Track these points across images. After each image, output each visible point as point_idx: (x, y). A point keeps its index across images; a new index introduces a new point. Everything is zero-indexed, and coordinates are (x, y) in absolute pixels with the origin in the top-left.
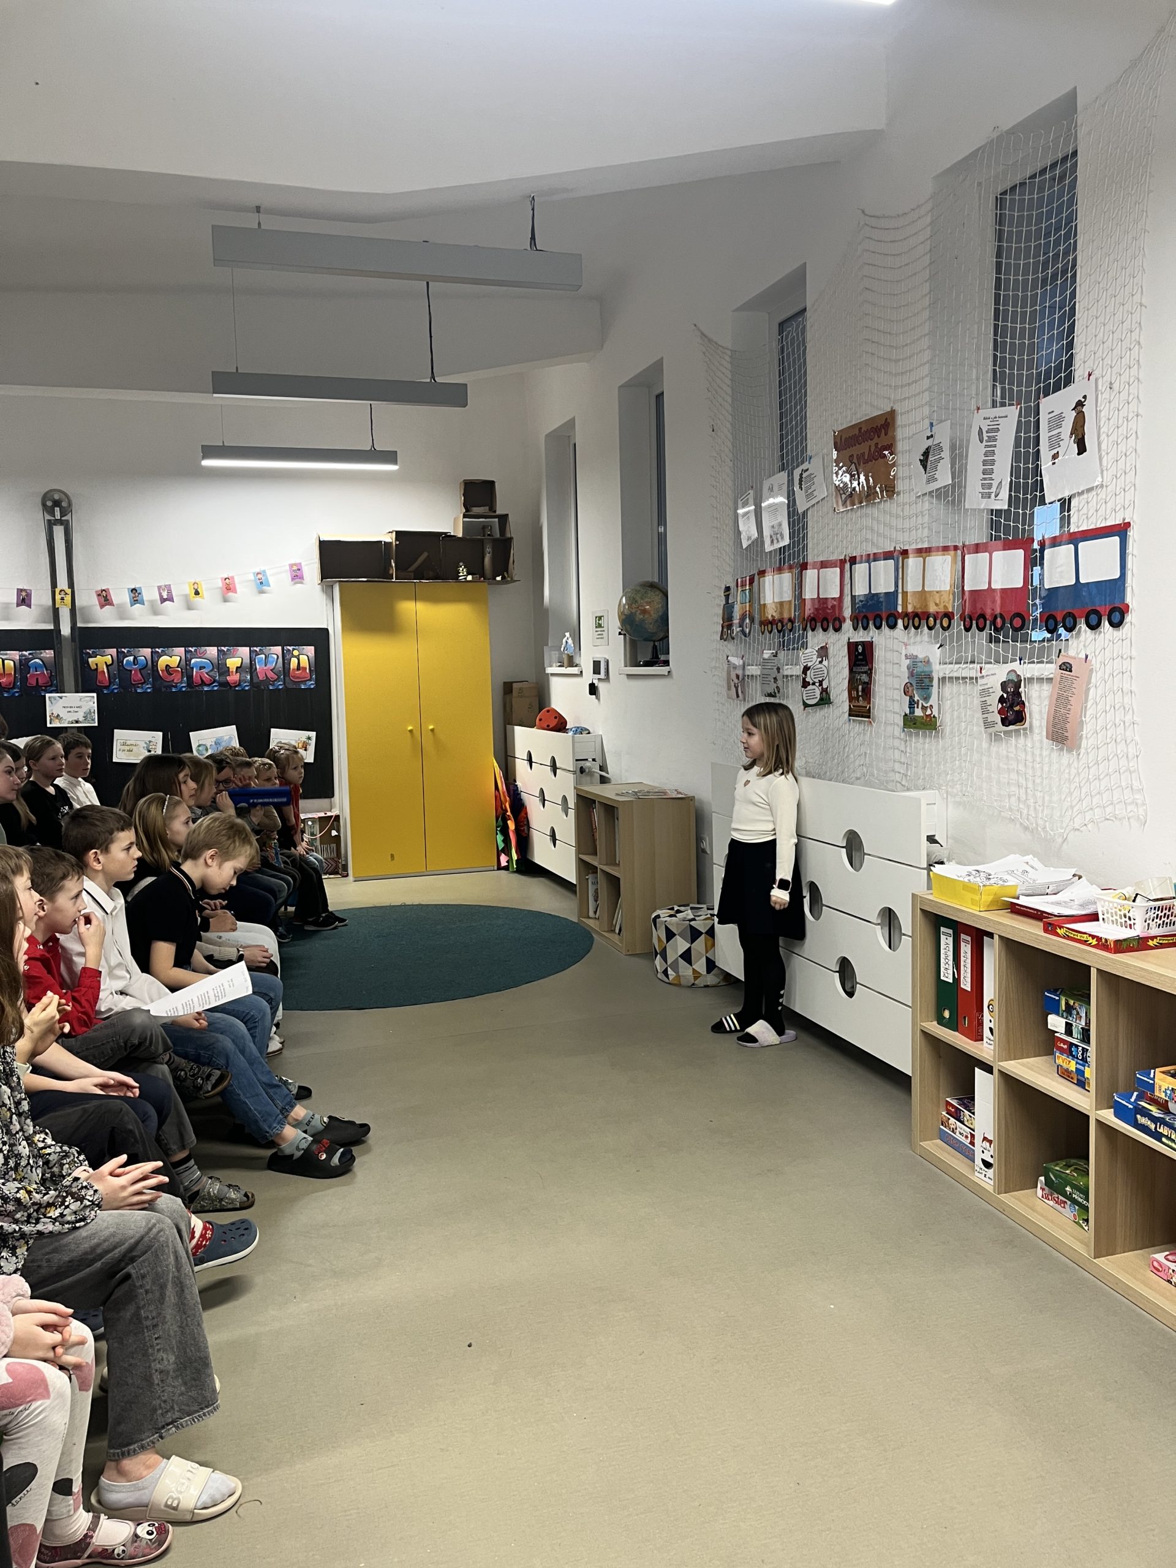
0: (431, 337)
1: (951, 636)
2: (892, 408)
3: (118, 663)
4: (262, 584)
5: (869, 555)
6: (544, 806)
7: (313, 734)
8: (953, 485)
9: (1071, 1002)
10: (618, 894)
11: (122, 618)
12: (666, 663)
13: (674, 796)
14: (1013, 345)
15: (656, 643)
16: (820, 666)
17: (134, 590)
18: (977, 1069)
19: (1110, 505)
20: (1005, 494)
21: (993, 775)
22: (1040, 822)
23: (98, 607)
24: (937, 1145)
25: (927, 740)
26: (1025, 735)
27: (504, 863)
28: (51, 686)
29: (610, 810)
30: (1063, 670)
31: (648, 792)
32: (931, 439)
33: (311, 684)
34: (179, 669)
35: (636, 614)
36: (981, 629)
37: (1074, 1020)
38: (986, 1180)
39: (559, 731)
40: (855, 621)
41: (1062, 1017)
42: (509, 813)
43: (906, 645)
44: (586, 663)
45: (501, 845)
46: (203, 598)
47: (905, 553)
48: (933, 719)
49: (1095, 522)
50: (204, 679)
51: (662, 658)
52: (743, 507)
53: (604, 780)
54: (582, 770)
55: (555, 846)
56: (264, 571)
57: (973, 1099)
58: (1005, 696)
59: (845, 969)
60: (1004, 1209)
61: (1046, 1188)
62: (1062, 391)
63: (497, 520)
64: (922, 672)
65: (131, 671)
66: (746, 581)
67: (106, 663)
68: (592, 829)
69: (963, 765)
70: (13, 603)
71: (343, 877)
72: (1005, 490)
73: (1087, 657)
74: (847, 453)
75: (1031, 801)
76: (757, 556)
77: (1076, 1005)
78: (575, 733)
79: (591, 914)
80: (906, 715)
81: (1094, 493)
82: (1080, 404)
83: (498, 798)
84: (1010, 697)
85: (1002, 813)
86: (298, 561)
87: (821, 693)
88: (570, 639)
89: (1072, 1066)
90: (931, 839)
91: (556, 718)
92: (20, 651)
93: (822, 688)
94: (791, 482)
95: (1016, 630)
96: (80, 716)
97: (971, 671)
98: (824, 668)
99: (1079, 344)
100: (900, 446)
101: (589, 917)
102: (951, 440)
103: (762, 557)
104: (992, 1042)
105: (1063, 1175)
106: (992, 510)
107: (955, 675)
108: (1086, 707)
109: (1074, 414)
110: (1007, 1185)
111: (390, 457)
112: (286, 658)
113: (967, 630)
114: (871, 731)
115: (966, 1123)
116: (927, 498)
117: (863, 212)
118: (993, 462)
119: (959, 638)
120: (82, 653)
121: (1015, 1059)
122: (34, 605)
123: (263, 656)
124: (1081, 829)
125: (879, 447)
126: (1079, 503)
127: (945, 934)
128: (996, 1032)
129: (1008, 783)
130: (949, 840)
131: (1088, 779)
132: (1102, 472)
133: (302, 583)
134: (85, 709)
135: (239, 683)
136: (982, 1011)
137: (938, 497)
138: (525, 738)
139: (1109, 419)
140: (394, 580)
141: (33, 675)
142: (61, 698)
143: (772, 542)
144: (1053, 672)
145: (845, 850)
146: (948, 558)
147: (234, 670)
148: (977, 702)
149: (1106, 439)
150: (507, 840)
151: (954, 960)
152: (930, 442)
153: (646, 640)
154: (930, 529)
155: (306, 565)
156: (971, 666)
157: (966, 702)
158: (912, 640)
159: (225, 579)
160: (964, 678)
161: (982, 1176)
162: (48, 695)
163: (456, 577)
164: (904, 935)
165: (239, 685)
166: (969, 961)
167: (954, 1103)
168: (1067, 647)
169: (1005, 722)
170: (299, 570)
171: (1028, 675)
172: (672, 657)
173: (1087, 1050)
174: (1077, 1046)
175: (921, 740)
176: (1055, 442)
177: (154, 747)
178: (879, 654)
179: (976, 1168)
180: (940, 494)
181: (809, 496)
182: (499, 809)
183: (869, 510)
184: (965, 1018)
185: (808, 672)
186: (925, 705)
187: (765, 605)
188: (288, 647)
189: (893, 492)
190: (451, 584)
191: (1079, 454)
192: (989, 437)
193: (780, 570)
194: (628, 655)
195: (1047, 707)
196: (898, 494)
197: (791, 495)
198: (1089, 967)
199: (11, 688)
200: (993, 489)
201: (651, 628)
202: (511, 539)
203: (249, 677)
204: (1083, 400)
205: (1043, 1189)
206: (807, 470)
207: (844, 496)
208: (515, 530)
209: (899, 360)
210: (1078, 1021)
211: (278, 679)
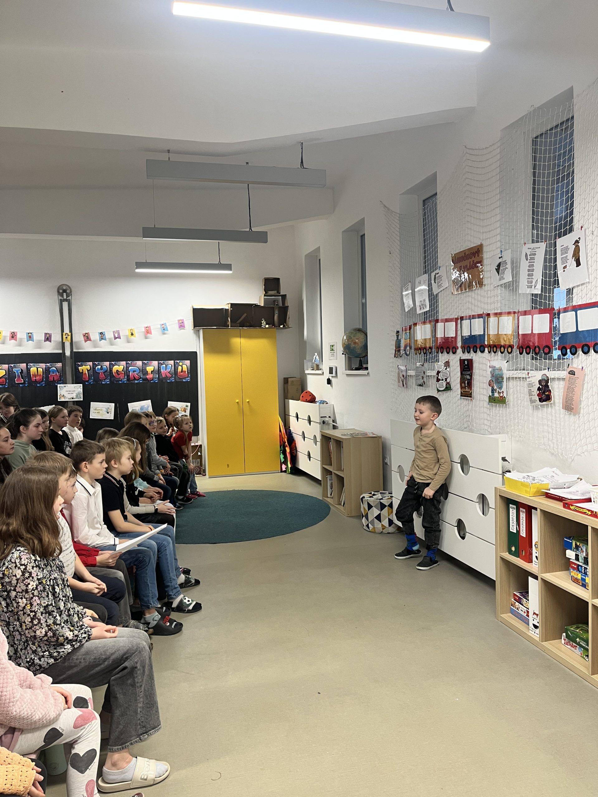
0: (250, 209)
1: (513, 357)
2: (481, 243)
3: (93, 369)
4: (164, 329)
5: (470, 316)
6: (304, 440)
7: (189, 404)
8: (513, 281)
9: (578, 544)
10: (343, 486)
11: (95, 347)
12: (367, 369)
13: (371, 436)
14: (542, 212)
15: (361, 359)
16: (446, 371)
17: (101, 333)
18: (529, 577)
19: (593, 292)
20: (539, 286)
21: (535, 427)
22: (560, 451)
23: (84, 342)
24: (509, 616)
25: (501, 409)
26: (551, 406)
27: (284, 469)
28: (60, 381)
29: (339, 443)
30: (570, 374)
31: (358, 434)
32: (501, 259)
33: (188, 379)
34: (123, 372)
35: (351, 344)
36: (528, 354)
37: (580, 553)
38: (535, 634)
39: (311, 402)
40: (464, 348)
41: (574, 551)
42: (287, 444)
43: (490, 361)
44: (325, 368)
45: (283, 460)
46: (135, 337)
47: (488, 315)
48: (504, 398)
49: (585, 300)
50: (135, 377)
51: (364, 366)
52: (406, 291)
53: (335, 427)
54: (324, 422)
55: (310, 460)
56: (165, 323)
57: (528, 592)
58: (541, 387)
59: (460, 525)
60: (545, 650)
61: (567, 639)
62: (568, 235)
63: (281, 297)
64: (498, 374)
65: (99, 373)
66: (407, 328)
67: (87, 369)
68: (330, 453)
69: (520, 421)
70: (42, 340)
71: (203, 476)
72: (539, 284)
73: (583, 368)
74: (459, 265)
75: (555, 441)
76: (413, 316)
77: (581, 545)
78: (320, 403)
79: (329, 495)
80: (490, 396)
81: (585, 286)
82: (577, 242)
83: (281, 436)
84: (543, 388)
85: (540, 447)
86: (182, 319)
87: (446, 385)
88: (317, 356)
89: (579, 576)
90: (504, 459)
91: (310, 396)
92: (45, 363)
93: (447, 382)
94: (430, 280)
95: (546, 354)
96: (74, 395)
97: (523, 374)
98: (448, 372)
99: (576, 212)
100: (485, 262)
101: (328, 497)
102: (511, 259)
103: (415, 316)
104: (537, 564)
105: (575, 633)
106: (533, 294)
107: (515, 376)
108: (582, 393)
109: (574, 246)
110: (546, 637)
111: (228, 267)
112: (176, 367)
113: (521, 353)
114: (472, 404)
115: (524, 605)
116: (499, 287)
117: (465, 147)
118: (533, 270)
119: (517, 358)
120: (75, 364)
121: (549, 572)
122: (53, 341)
123: (165, 365)
124: (581, 455)
125: (475, 262)
126: (577, 291)
127: (512, 508)
128: (539, 558)
129: (543, 431)
130: (513, 460)
131: (584, 429)
132: (589, 275)
133: (184, 329)
134: (76, 392)
135: (153, 379)
136: (532, 547)
137: (505, 287)
138: (294, 406)
139: (592, 249)
140: (230, 328)
141: (52, 376)
142: (65, 386)
143: (420, 309)
144: (566, 375)
145: (459, 464)
146: (511, 318)
147: (150, 373)
148: (526, 390)
149: (591, 259)
150: (285, 457)
151: (517, 521)
152: (500, 260)
153: (357, 357)
154: (501, 303)
155: (186, 320)
156: (523, 372)
157: (520, 389)
158: (493, 359)
159: (146, 328)
160: (519, 378)
161: (533, 633)
162: (58, 385)
163: (260, 326)
164: (490, 508)
165: (153, 380)
166: (524, 522)
167: (518, 594)
168: (572, 362)
169: (541, 400)
170: (183, 323)
171: (553, 377)
172: (369, 366)
173: (587, 568)
174: (582, 566)
175: (498, 408)
176: (565, 260)
177: (110, 411)
178: (475, 365)
179: (530, 628)
180: (506, 286)
181: (439, 286)
182: (282, 442)
183: (470, 294)
184: (523, 551)
185: (440, 374)
186: (500, 391)
187: (417, 340)
188: (177, 361)
189: (482, 284)
190: (258, 329)
191: (577, 267)
192: (530, 257)
193: (424, 323)
194: (347, 364)
195: (562, 393)
196: (485, 285)
197: (430, 285)
198: (588, 526)
199: (41, 382)
200: (533, 284)
201: (359, 351)
202: (288, 306)
203: (157, 376)
204: (578, 240)
205: (565, 640)
206: (438, 273)
207: (457, 287)
208: (289, 302)
209: (484, 219)
210: (582, 553)
211: (172, 377)
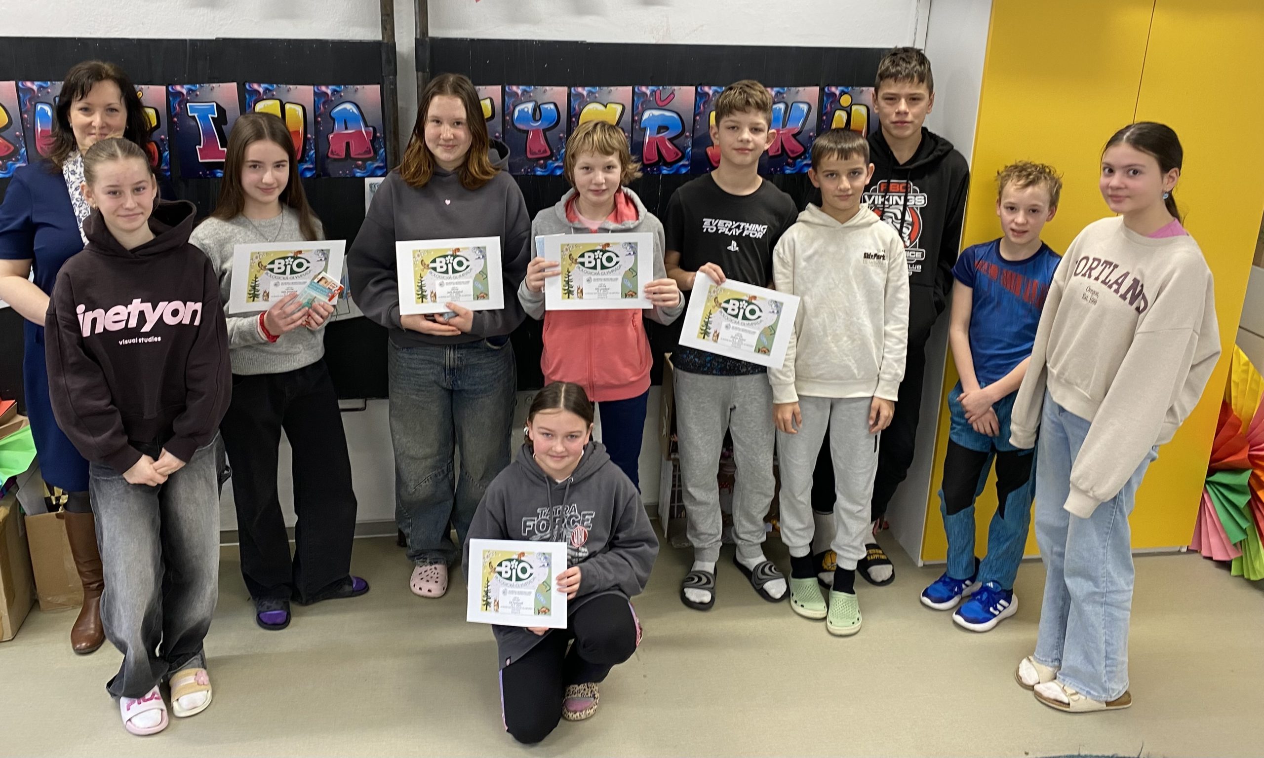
3: (504, 116)
28: (374, 159)
50: (664, 152)
65: (527, 132)
92: (314, 85)
112: (825, 111)
123: (782, 106)
141: (338, 135)
162: (368, 179)
188: (830, 89)
211: (803, 155)
